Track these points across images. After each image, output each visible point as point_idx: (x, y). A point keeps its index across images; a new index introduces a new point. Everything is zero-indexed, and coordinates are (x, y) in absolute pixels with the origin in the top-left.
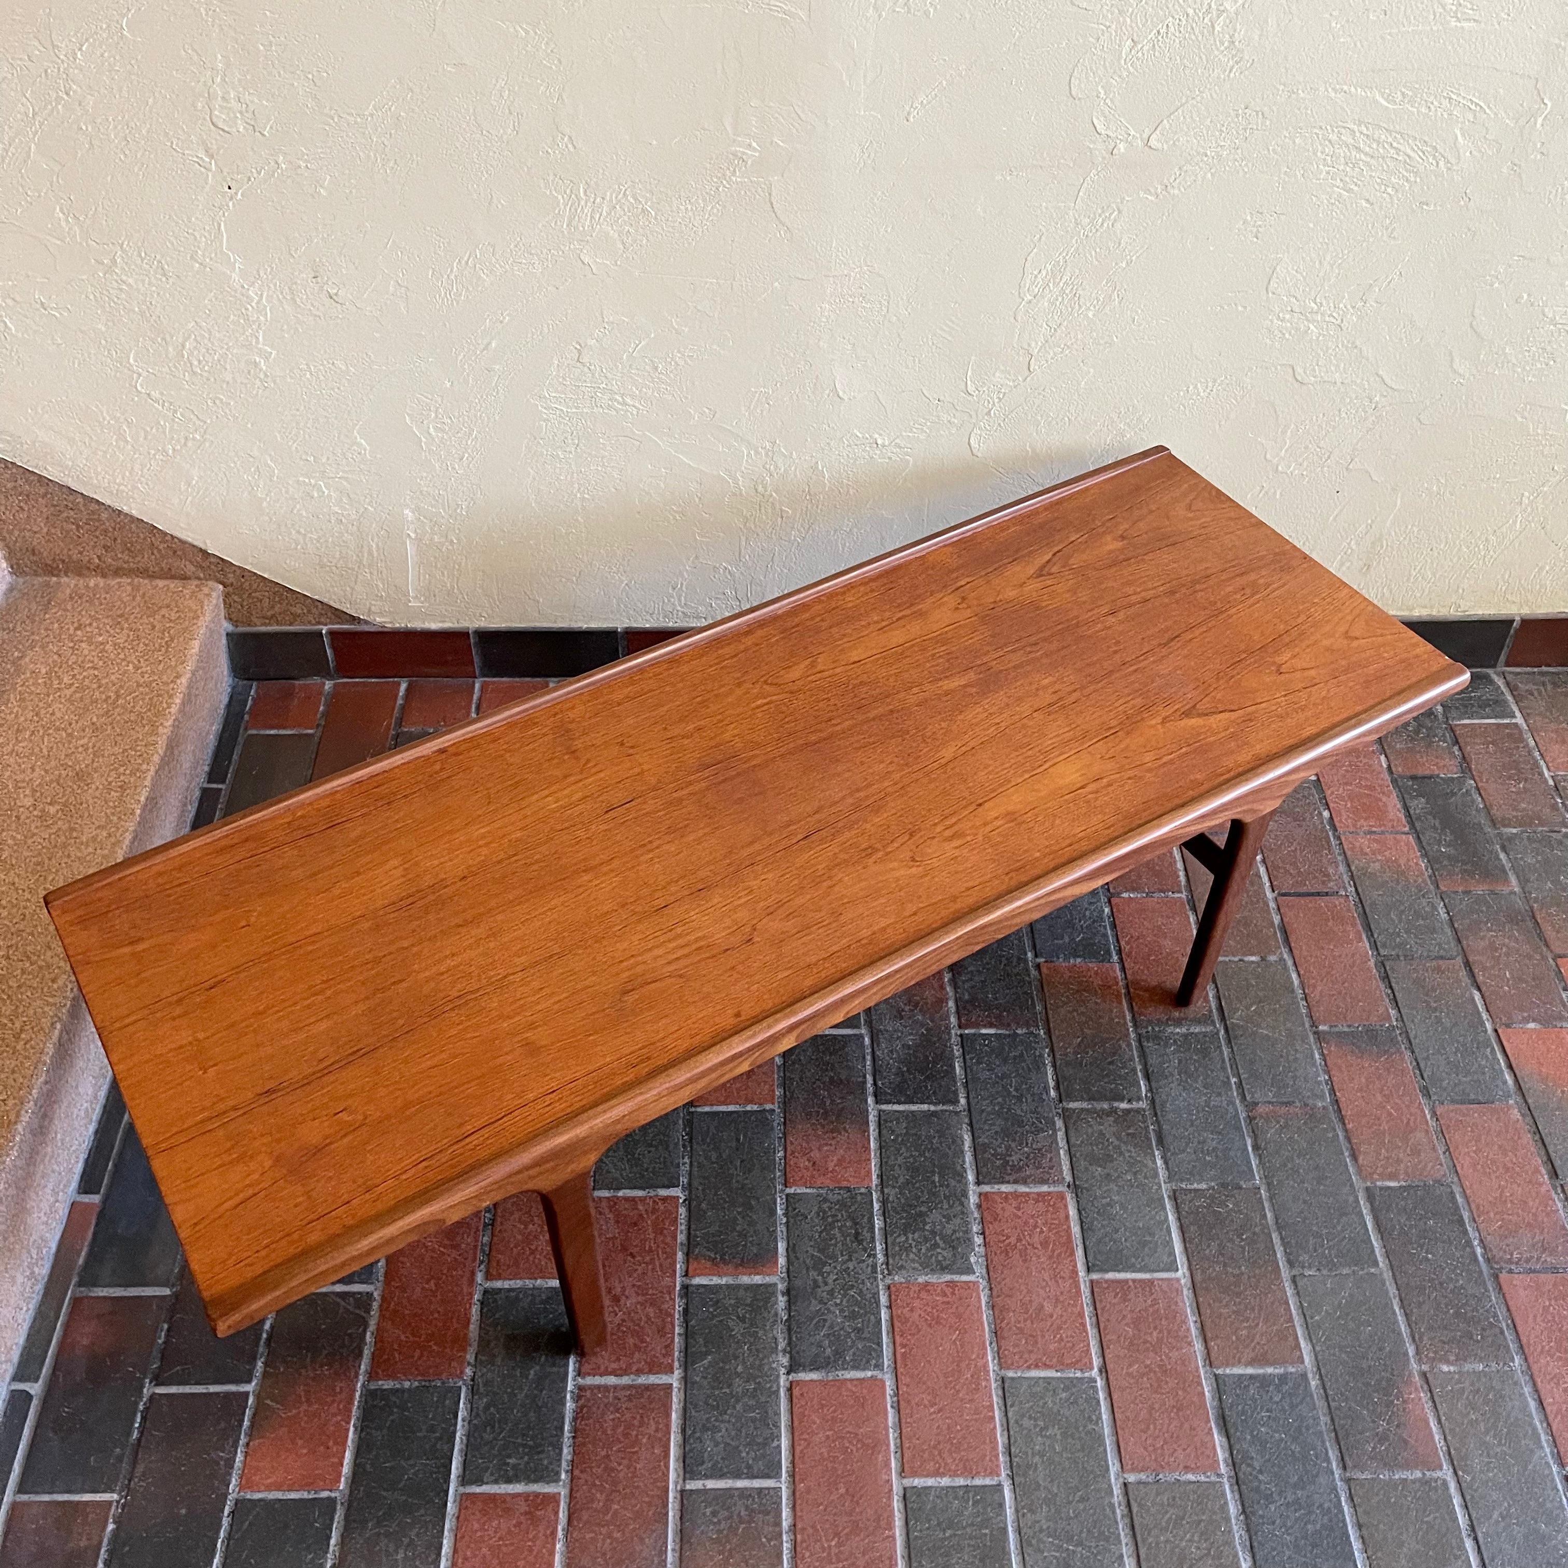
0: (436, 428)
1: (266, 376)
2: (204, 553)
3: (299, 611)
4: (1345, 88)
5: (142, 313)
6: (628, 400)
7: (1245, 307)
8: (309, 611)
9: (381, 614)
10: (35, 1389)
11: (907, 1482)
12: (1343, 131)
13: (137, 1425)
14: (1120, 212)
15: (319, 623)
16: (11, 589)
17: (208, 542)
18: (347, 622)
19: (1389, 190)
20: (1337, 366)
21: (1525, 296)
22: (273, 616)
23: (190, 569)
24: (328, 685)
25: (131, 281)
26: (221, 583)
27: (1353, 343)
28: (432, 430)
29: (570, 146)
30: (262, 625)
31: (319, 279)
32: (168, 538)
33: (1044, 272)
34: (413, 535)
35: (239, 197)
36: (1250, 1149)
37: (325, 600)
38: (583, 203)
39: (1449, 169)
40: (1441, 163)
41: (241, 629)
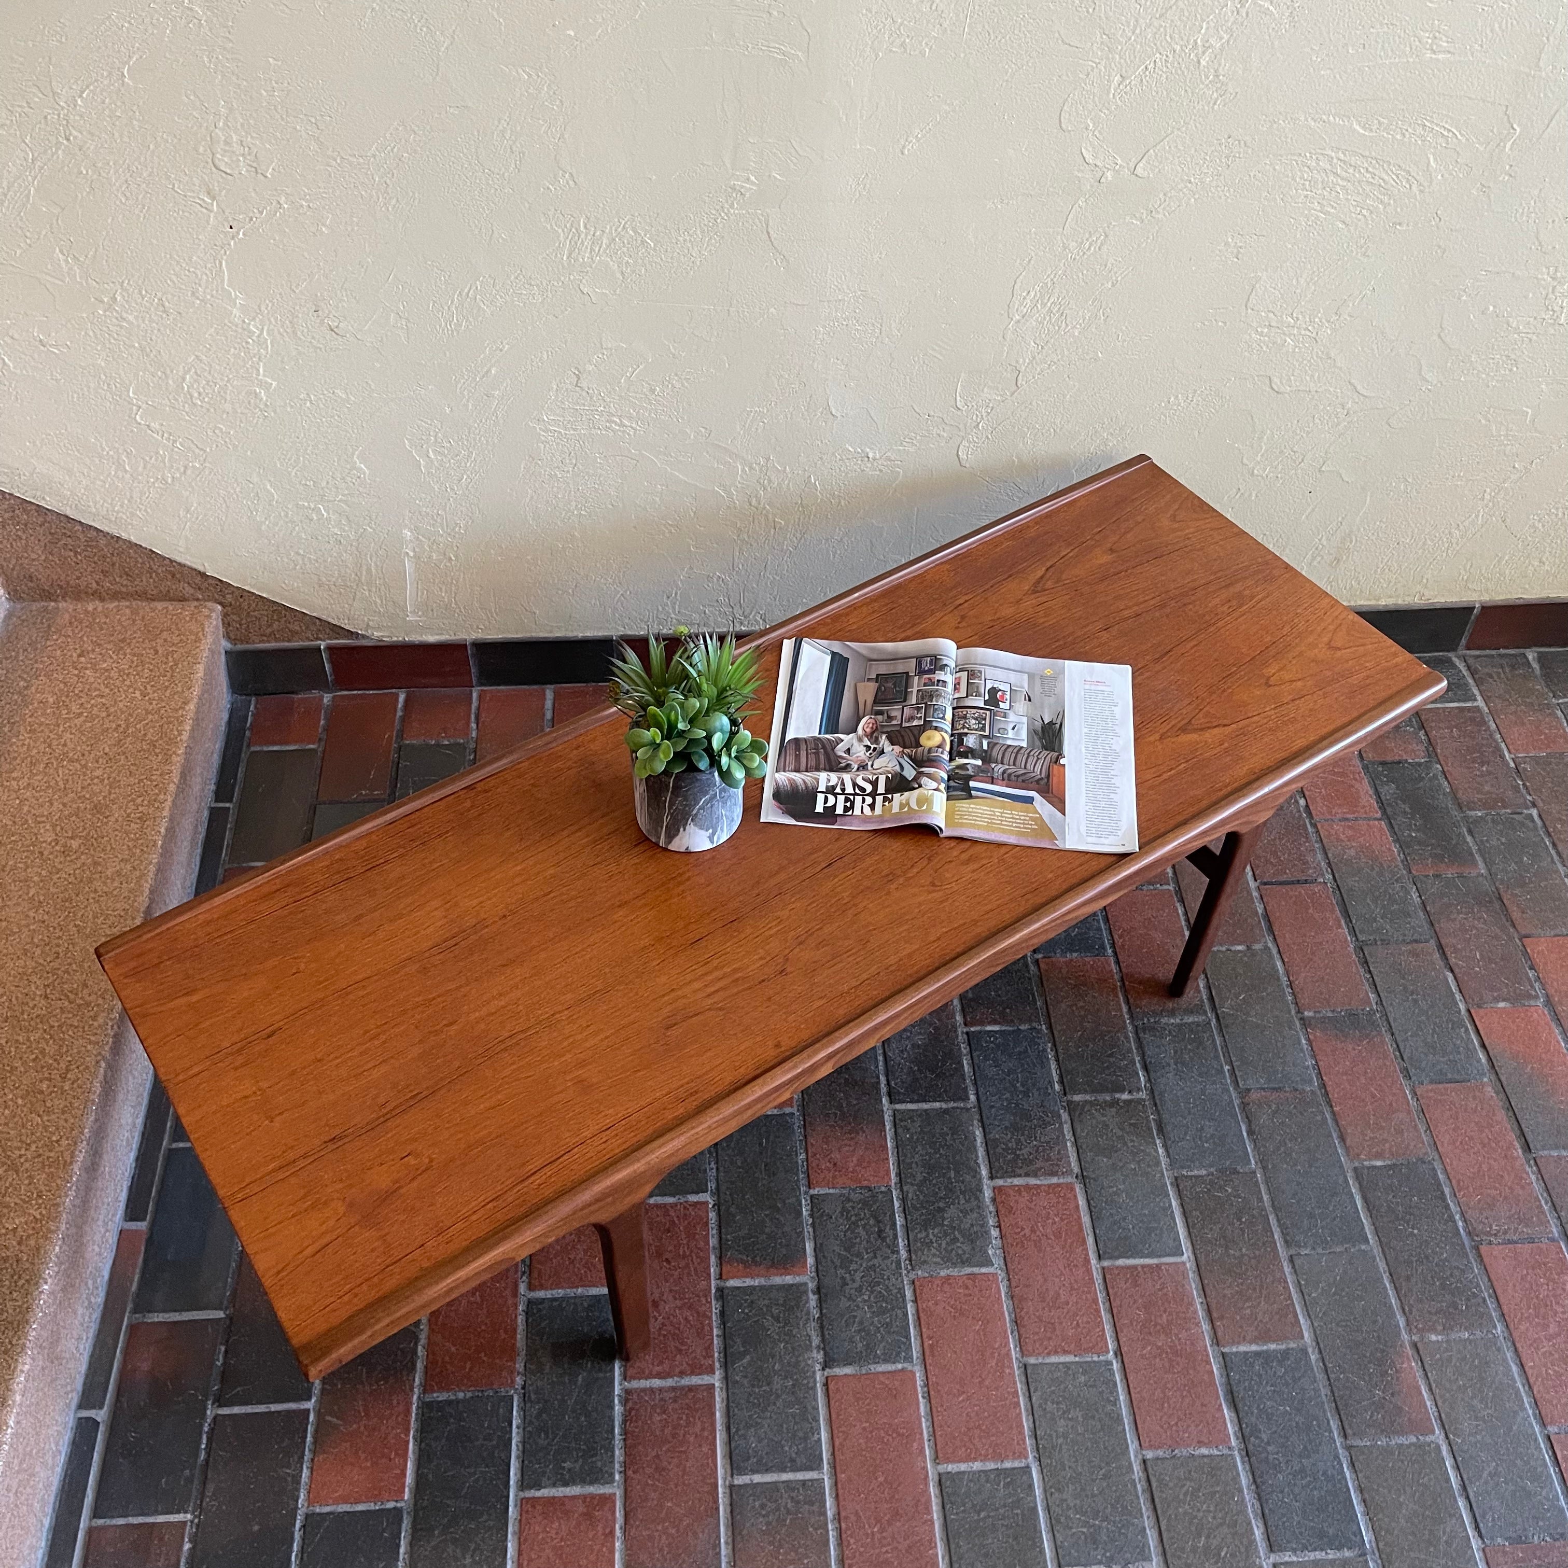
0: (434, 451)
1: (266, 405)
2: (203, 575)
3: (298, 628)
4: (1324, 117)
5: (142, 349)
6: (626, 422)
7: (1225, 323)
8: (307, 628)
9: (379, 629)
10: (101, 1415)
11: (942, 1468)
12: (1321, 157)
13: (203, 1446)
14: (1106, 236)
15: (318, 639)
16: (9, 616)
17: (207, 565)
18: (345, 637)
19: (1364, 212)
20: (1312, 376)
21: (1491, 308)
22: (273, 633)
23: (188, 591)
24: (327, 698)
25: (131, 318)
26: (221, 603)
27: (1327, 354)
28: (431, 455)
29: (571, 183)
30: (260, 642)
31: (320, 313)
32: (167, 562)
33: (1032, 294)
34: (411, 554)
35: (241, 236)
36: (1245, 1134)
37: (324, 617)
38: (583, 236)
39: (1421, 191)
40: (1414, 187)
41: (240, 647)
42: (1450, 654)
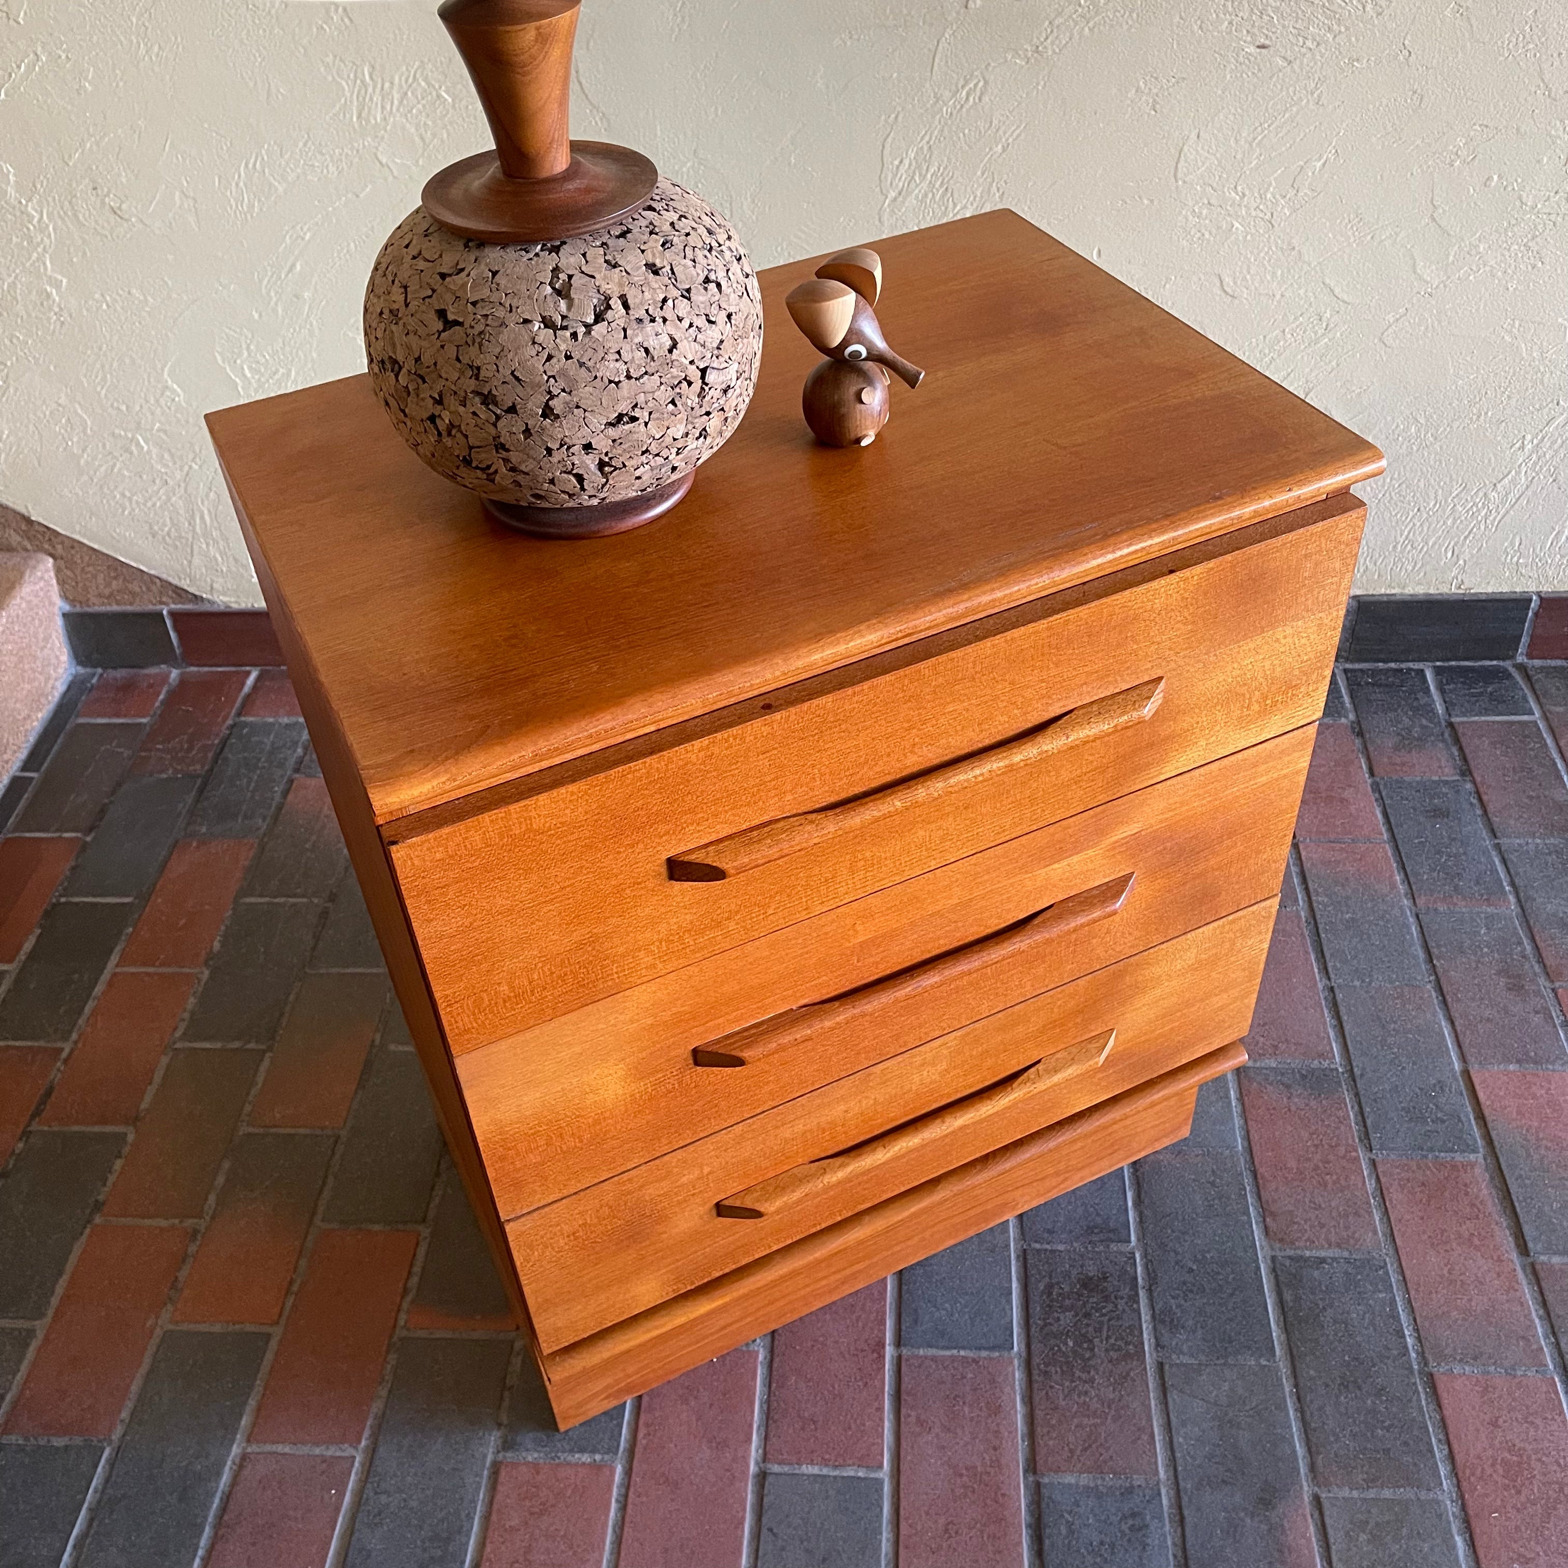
0: (250, 368)
1: (61, 308)
2: (28, 519)
3: (137, 589)
7: (1152, 201)
8: (149, 589)
9: (224, 593)
14: (986, 82)
15: (161, 603)
17: (30, 508)
18: (190, 601)
19: (1309, 43)
20: (1274, 274)
21: (1495, 177)
22: (111, 595)
23: (15, 539)
26: (51, 555)
27: (1290, 243)
28: (247, 372)
29: (346, 20)
30: (103, 604)
31: (99, 191)
33: (906, 162)
37: (164, 576)
38: (370, 90)
39: (1379, 14)
40: (1369, 7)
41: (78, 609)
42: (1507, 664)
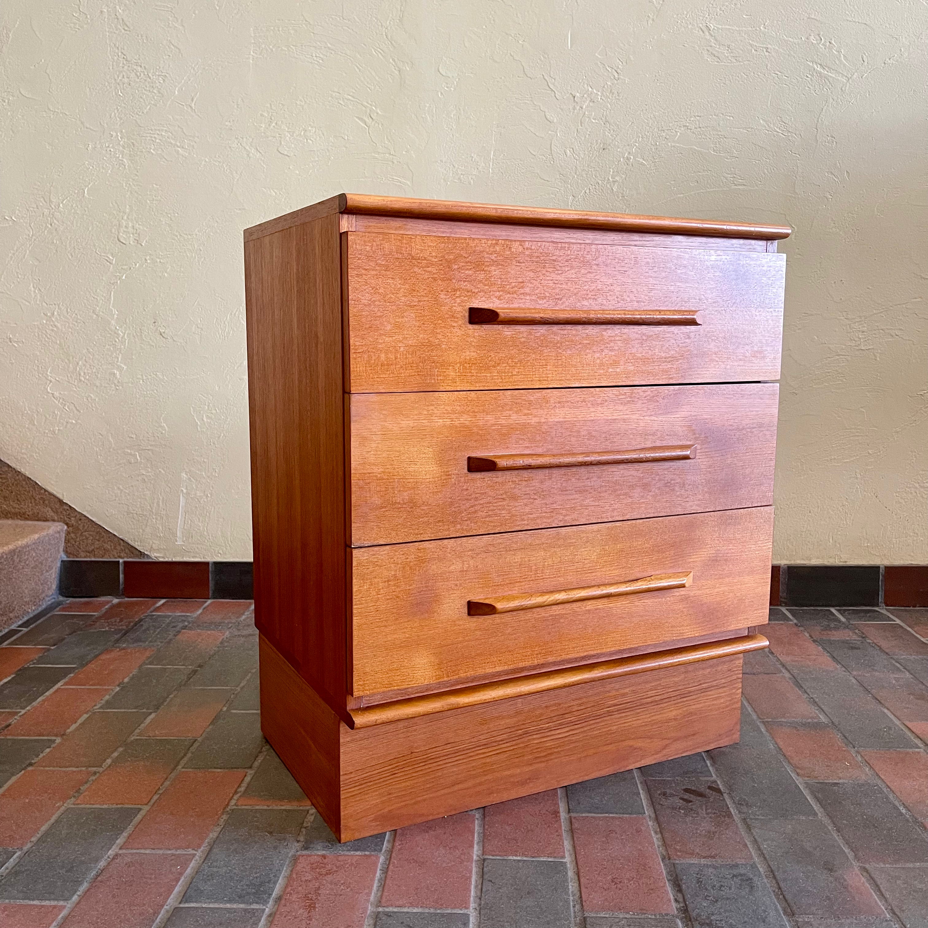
0: (207, 416)
1: (119, 382)
2: (61, 502)
3: (109, 546)
5: (60, 344)
8: (115, 548)
15: (119, 556)
17: (65, 496)
18: (137, 556)
22: (93, 550)
23: (50, 514)
24: (115, 602)
25: (59, 325)
26: (67, 524)
28: (204, 418)
30: (85, 557)
32: (43, 491)
34: (185, 491)
35: (124, 277)
37: (126, 539)
41: (70, 559)
